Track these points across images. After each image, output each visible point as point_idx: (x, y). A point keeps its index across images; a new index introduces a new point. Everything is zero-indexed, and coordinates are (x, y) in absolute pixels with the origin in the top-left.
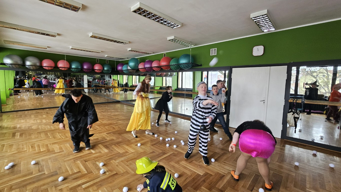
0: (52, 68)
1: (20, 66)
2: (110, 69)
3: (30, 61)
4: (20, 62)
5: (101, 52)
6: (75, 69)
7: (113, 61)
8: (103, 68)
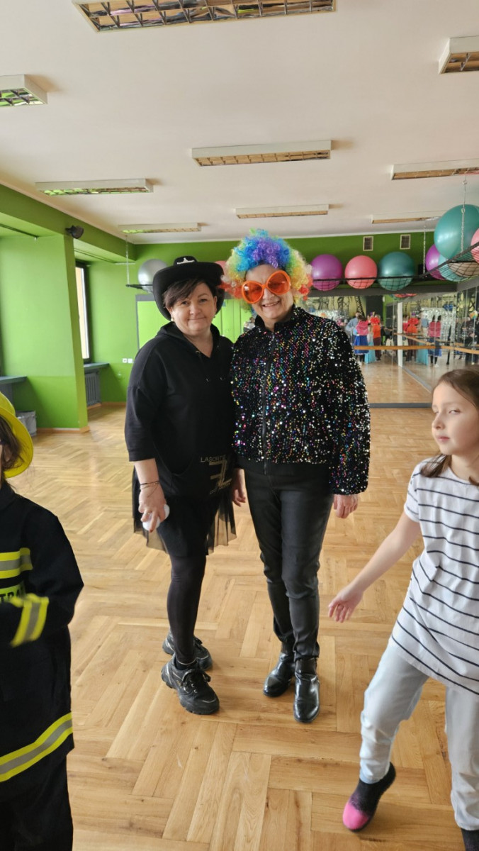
2: (405, 272)
5: (327, 209)
7: (422, 234)
8: (379, 270)
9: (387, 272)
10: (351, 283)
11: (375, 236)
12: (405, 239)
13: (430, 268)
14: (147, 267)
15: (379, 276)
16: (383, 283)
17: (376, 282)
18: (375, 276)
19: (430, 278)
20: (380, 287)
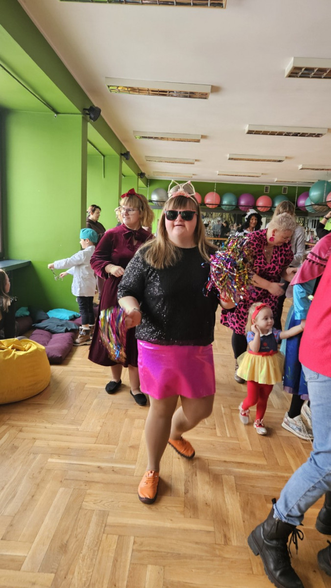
5: (260, 175)
6: (227, 207)
8: (273, 204)
10: (259, 208)
11: (271, 186)
12: (285, 189)
13: (299, 204)
14: (156, 191)
15: (273, 206)
17: (271, 209)
18: (270, 206)
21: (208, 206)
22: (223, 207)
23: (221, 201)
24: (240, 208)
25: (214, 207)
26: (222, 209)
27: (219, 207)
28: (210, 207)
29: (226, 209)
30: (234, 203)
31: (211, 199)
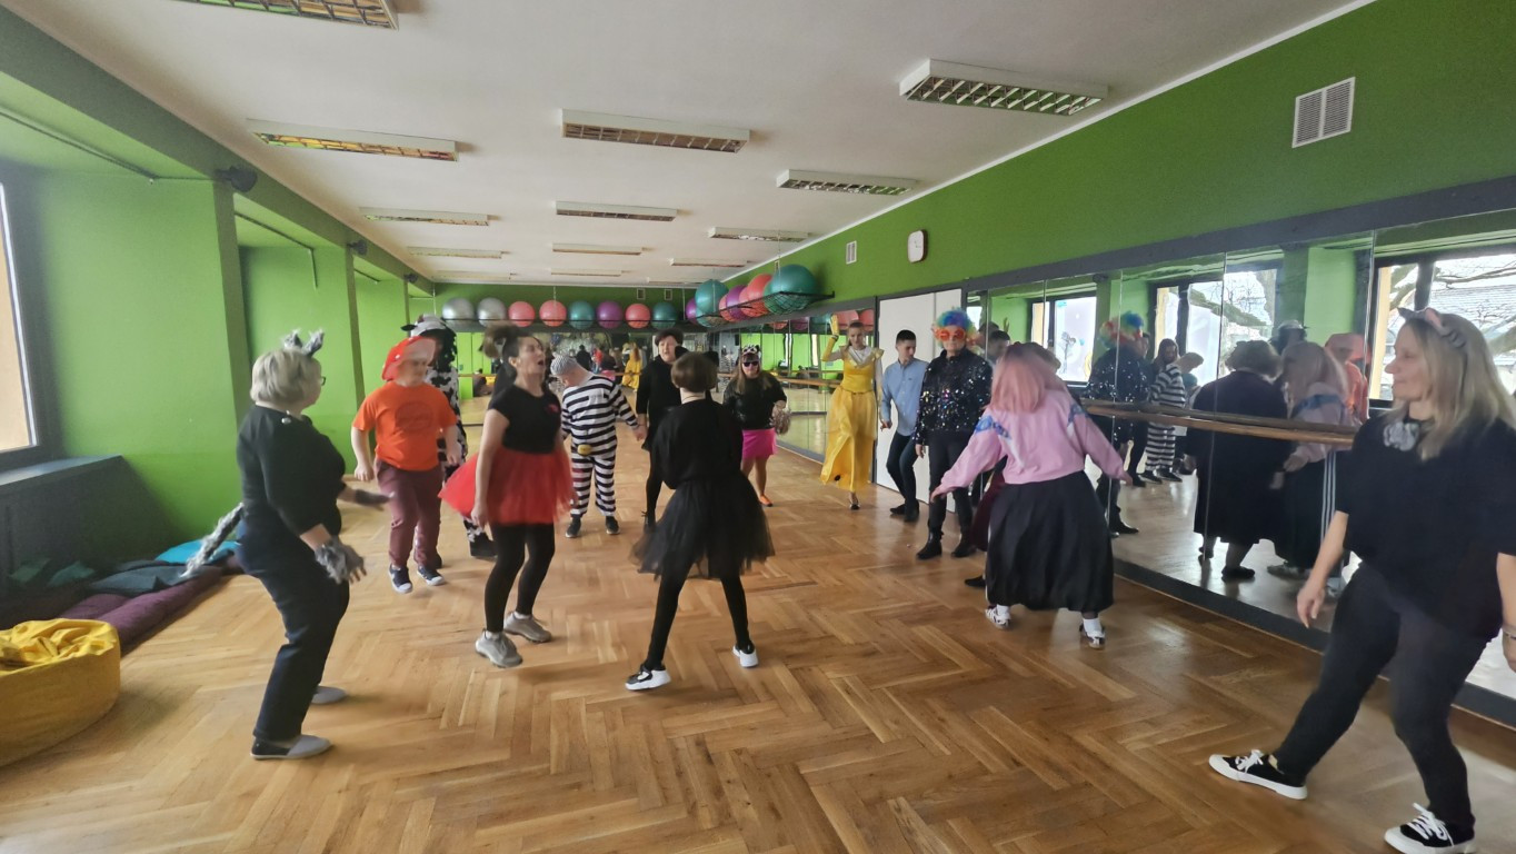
0: (529, 323)
1: (469, 322)
2: (671, 317)
3: (487, 310)
4: (468, 314)
6: (579, 323)
7: (680, 290)
8: (652, 315)
9: (658, 316)
10: (631, 324)
11: (645, 289)
12: (668, 293)
13: (689, 317)
14: (451, 303)
15: (652, 319)
16: (655, 324)
17: (649, 323)
18: (648, 318)
19: (689, 322)
20: (652, 327)
21: (546, 323)
22: (574, 324)
23: (568, 314)
24: (601, 323)
25: (557, 324)
26: (571, 327)
27: (565, 325)
28: (551, 324)
29: (579, 328)
30: (590, 317)
31: (549, 312)
